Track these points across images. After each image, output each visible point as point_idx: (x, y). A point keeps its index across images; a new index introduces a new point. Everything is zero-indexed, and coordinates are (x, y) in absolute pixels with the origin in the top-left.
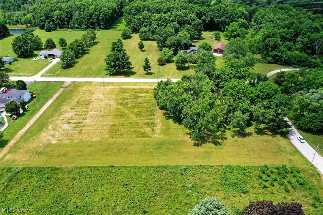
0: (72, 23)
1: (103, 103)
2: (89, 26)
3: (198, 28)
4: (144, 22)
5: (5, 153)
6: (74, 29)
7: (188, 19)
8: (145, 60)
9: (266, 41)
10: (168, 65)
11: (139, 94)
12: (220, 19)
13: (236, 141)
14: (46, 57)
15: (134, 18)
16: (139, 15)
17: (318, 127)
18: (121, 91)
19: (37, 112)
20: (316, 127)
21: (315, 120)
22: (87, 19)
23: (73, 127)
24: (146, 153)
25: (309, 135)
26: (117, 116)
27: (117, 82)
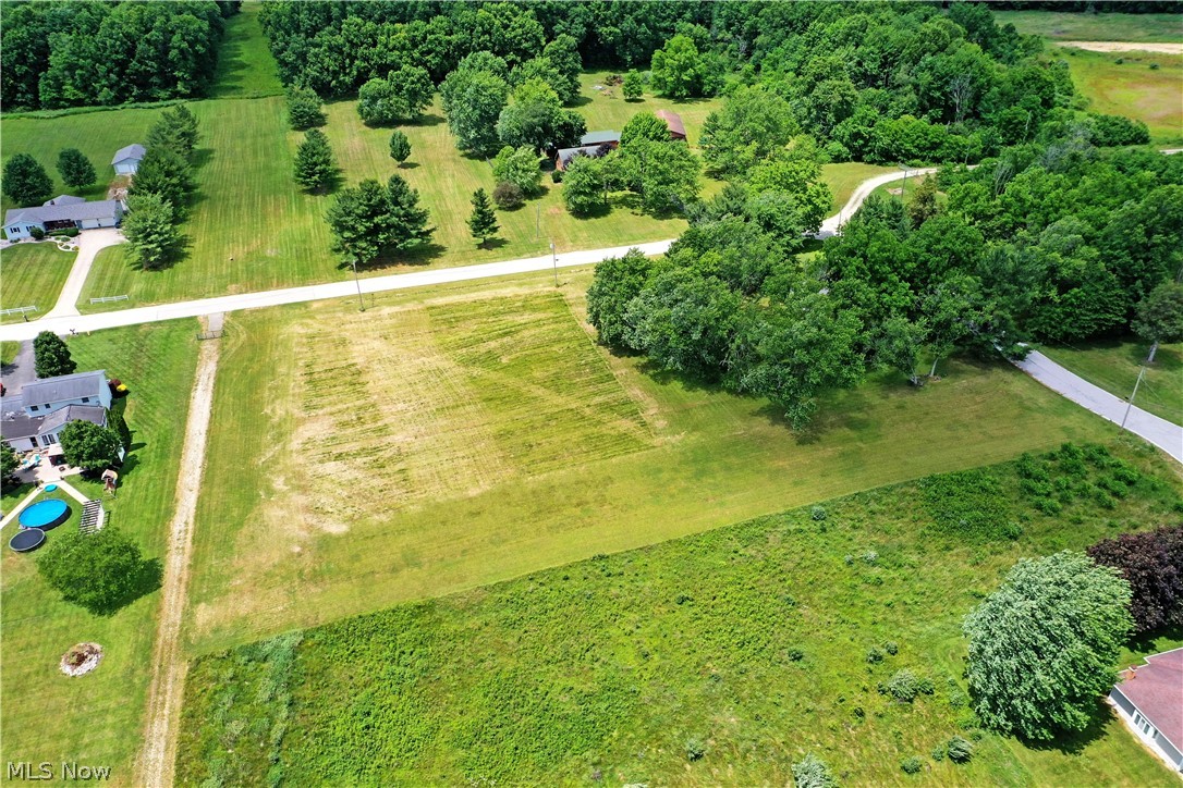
0: (48, 85)
1: (405, 367)
2: (126, 89)
3: (565, 64)
4: (356, 58)
5: (181, 603)
6: (64, 107)
7: (515, 37)
8: (473, 198)
9: (816, 92)
10: (531, 206)
11: (509, 318)
12: (615, 26)
13: (901, 407)
14: (38, 235)
15: (315, 47)
16: (332, 34)
17: (1090, 327)
18: (440, 317)
19: (183, 442)
20: (1084, 328)
21: (1079, 307)
22: (117, 62)
23: (362, 466)
24: (672, 496)
25: (1068, 354)
26: (492, 404)
27: (402, 291)
